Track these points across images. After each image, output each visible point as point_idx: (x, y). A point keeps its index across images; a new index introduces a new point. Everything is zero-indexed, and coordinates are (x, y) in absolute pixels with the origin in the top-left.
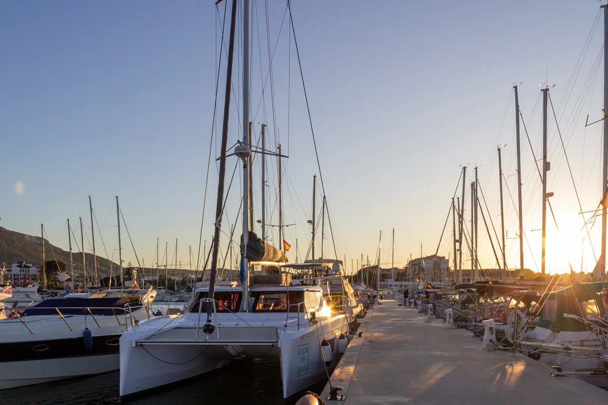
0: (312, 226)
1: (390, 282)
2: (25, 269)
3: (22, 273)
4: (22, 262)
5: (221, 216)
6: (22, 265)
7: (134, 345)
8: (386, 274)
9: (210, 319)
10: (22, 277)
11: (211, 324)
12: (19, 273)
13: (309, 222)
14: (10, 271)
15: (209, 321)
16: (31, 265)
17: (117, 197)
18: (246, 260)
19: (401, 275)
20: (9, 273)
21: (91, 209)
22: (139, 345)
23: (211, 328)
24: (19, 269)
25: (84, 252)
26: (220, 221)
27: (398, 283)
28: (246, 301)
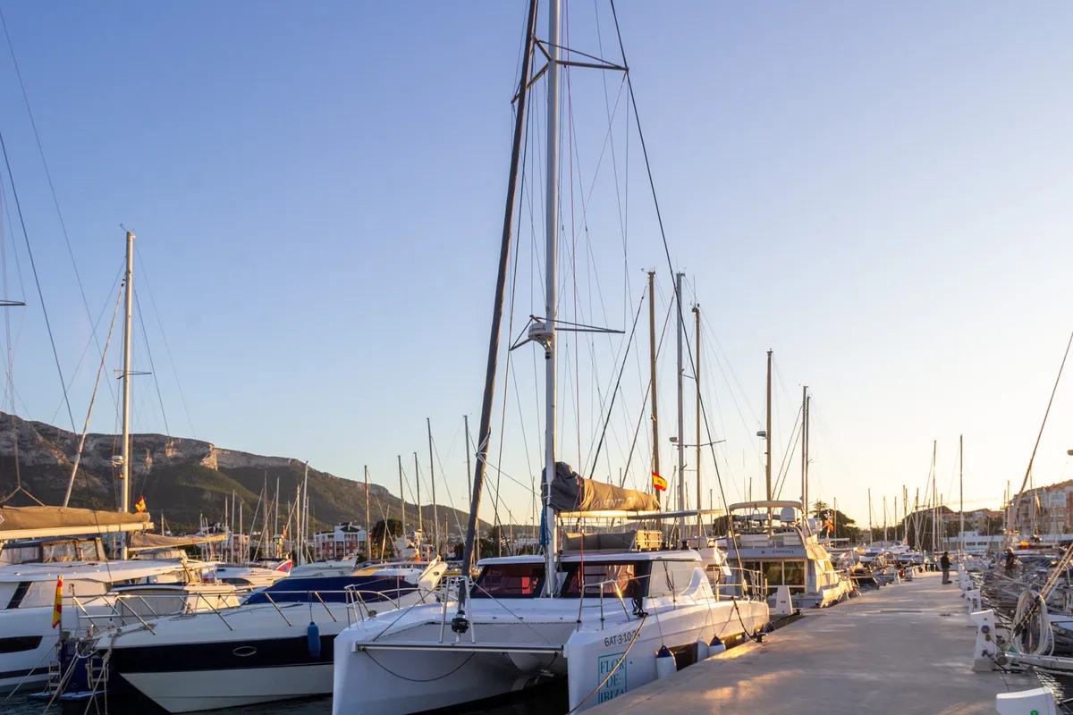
0: (765, 441)
1: (966, 537)
2: (351, 534)
3: (347, 539)
4: (348, 523)
5: (487, 441)
6: (347, 527)
7: (354, 649)
8: (954, 524)
9: (462, 609)
10: (348, 545)
11: (464, 617)
12: (343, 540)
13: (761, 434)
14: (332, 536)
15: (461, 612)
16: (358, 527)
17: (466, 417)
18: (550, 510)
19: (992, 523)
20: (331, 540)
21: (430, 437)
22: (362, 649)
23: (463, 623)
24: (343, 533)
25: (421, 505)
26: (485, 449)
27: (988, 539)
28: (553, 578)
